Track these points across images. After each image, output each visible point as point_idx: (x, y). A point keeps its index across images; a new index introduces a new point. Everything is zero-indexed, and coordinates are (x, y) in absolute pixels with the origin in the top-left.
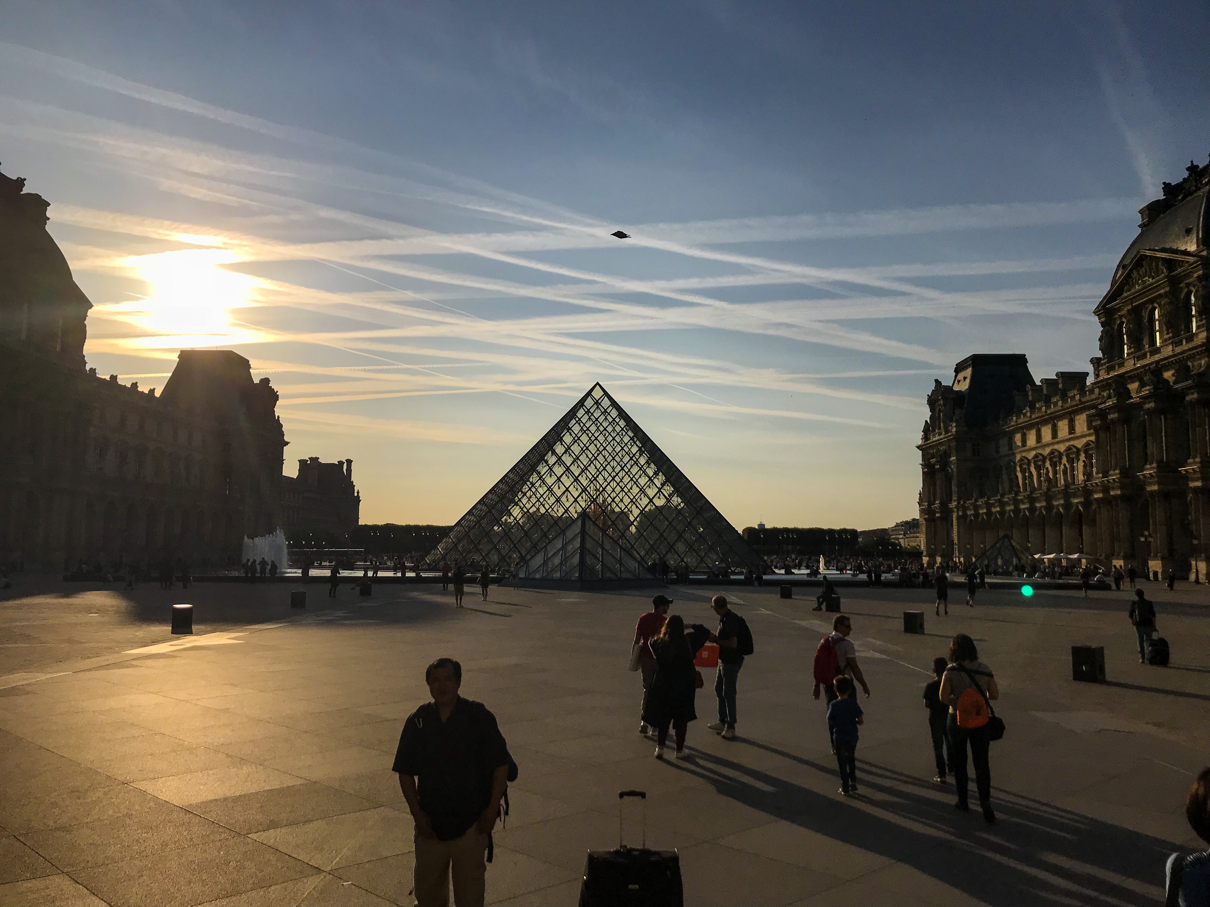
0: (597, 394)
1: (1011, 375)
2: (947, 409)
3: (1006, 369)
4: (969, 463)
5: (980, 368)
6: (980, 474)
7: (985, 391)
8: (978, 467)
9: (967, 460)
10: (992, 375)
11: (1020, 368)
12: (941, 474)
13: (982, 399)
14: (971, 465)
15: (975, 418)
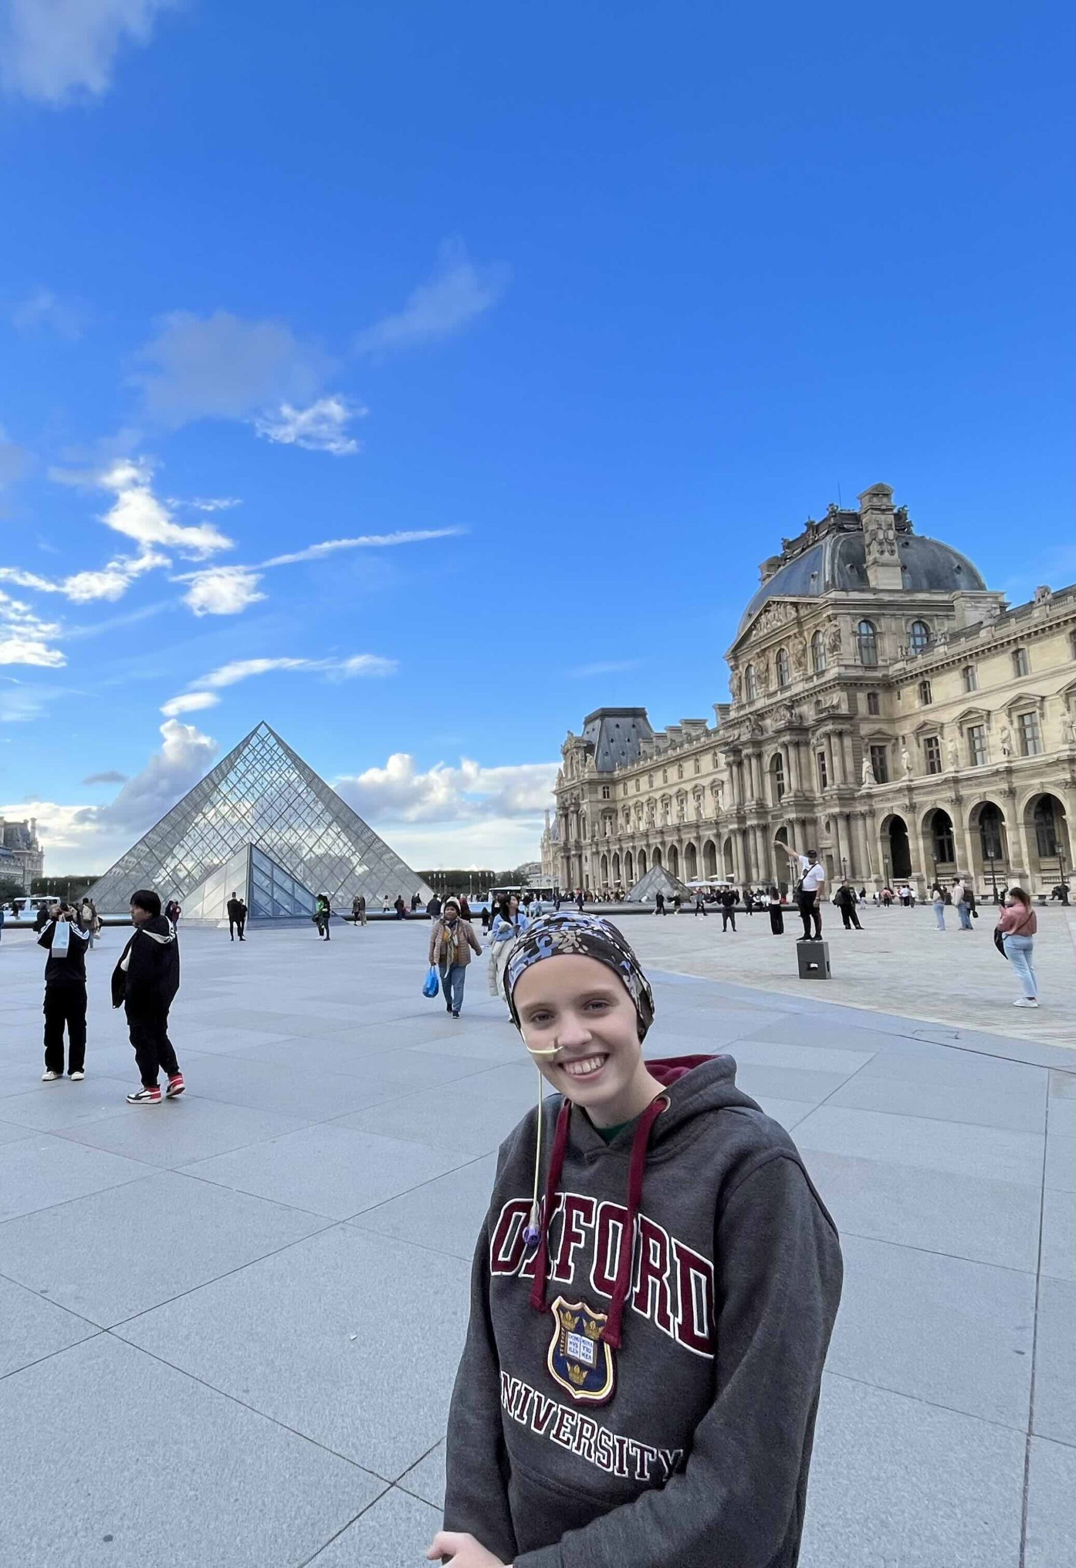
1: (634, 726)
2: (580, 756)
3: (629, 720)
4: (600, 805)
5: (607, 719)
6: (609, 814)
7: (612, 741)
8: (608, 808)
9: (599, 802)
10: (618, 726)
11: (640, 720)
12: (575, 815)
13: (609, 747)
14: (602, 806)
15: (604, 764)
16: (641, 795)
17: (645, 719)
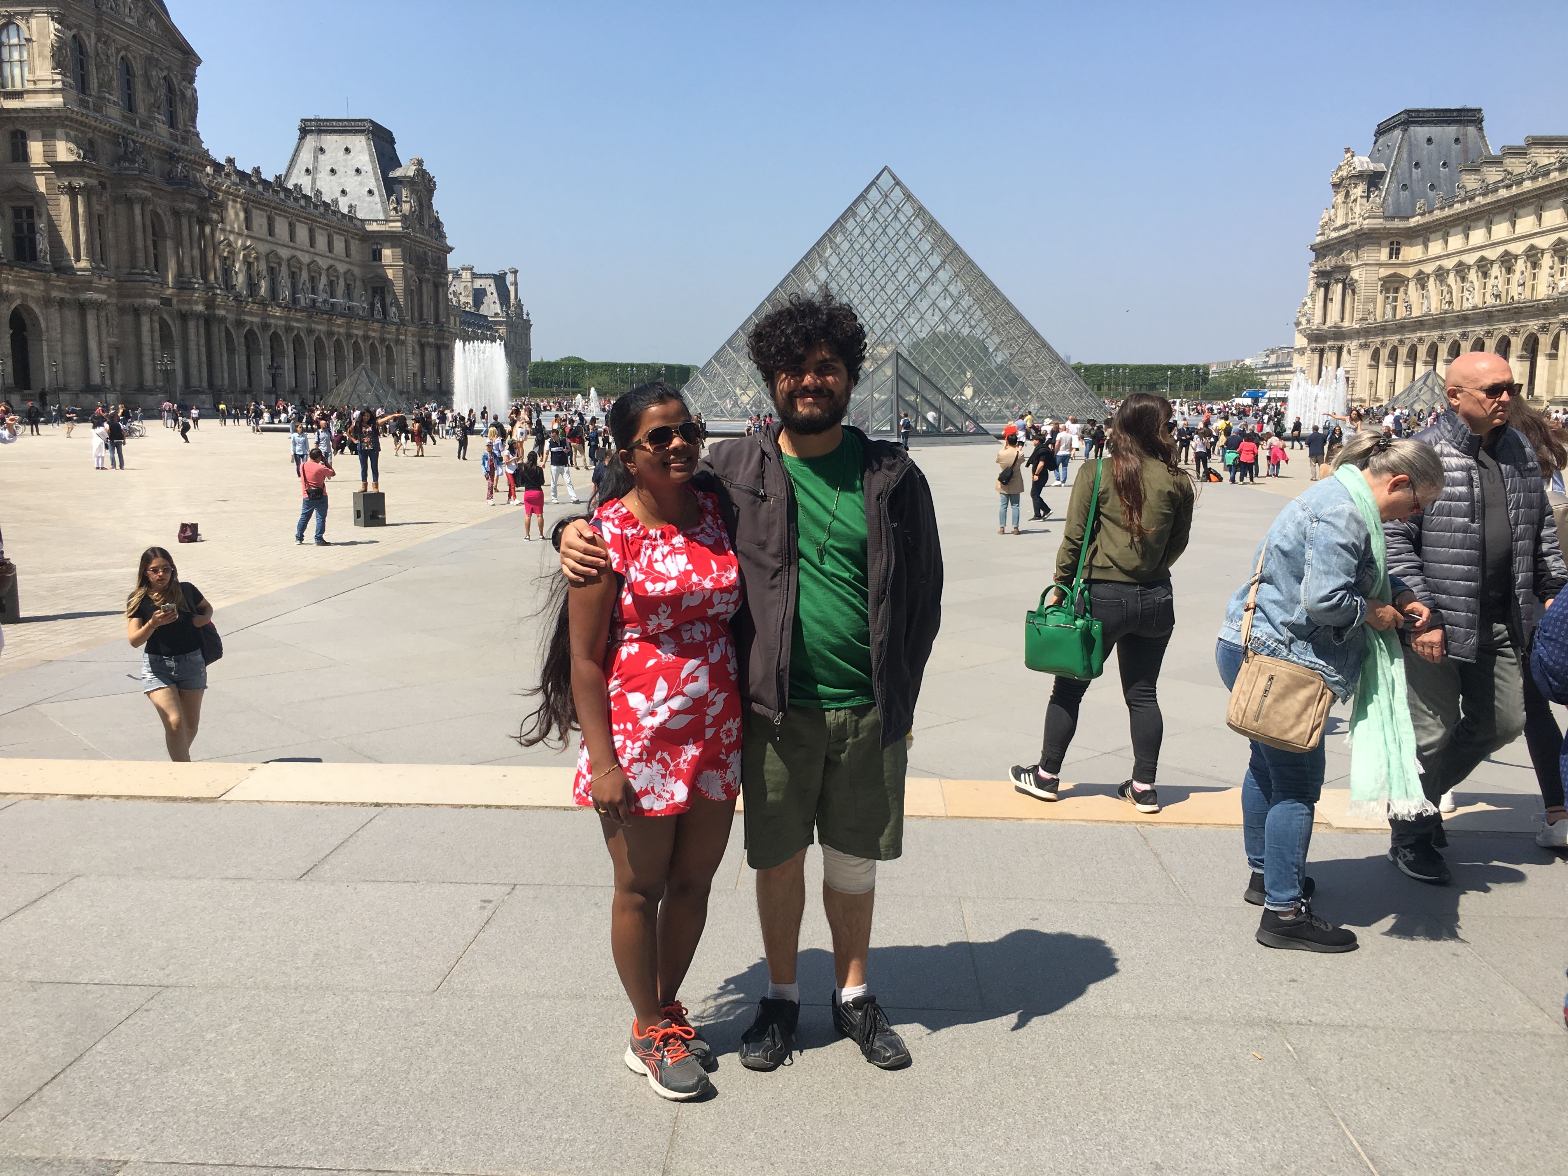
0: (886, 181)
1: (1457, 140)
2: (1358, 191)
3: (1452, 130)
4: (1381, 270)
5: (1413, 129)
6: (1396, 285)
7: (1417, 165)
8: (1394, 275)
9: (1380, 265)
10: (1429, 141)
11: (1471, 130)
12: (1340, 285)
13: (1411, 176)
14: (1384, 272)
15: (1397, 202)
16: (1448, 256)
17: (1481, 129)
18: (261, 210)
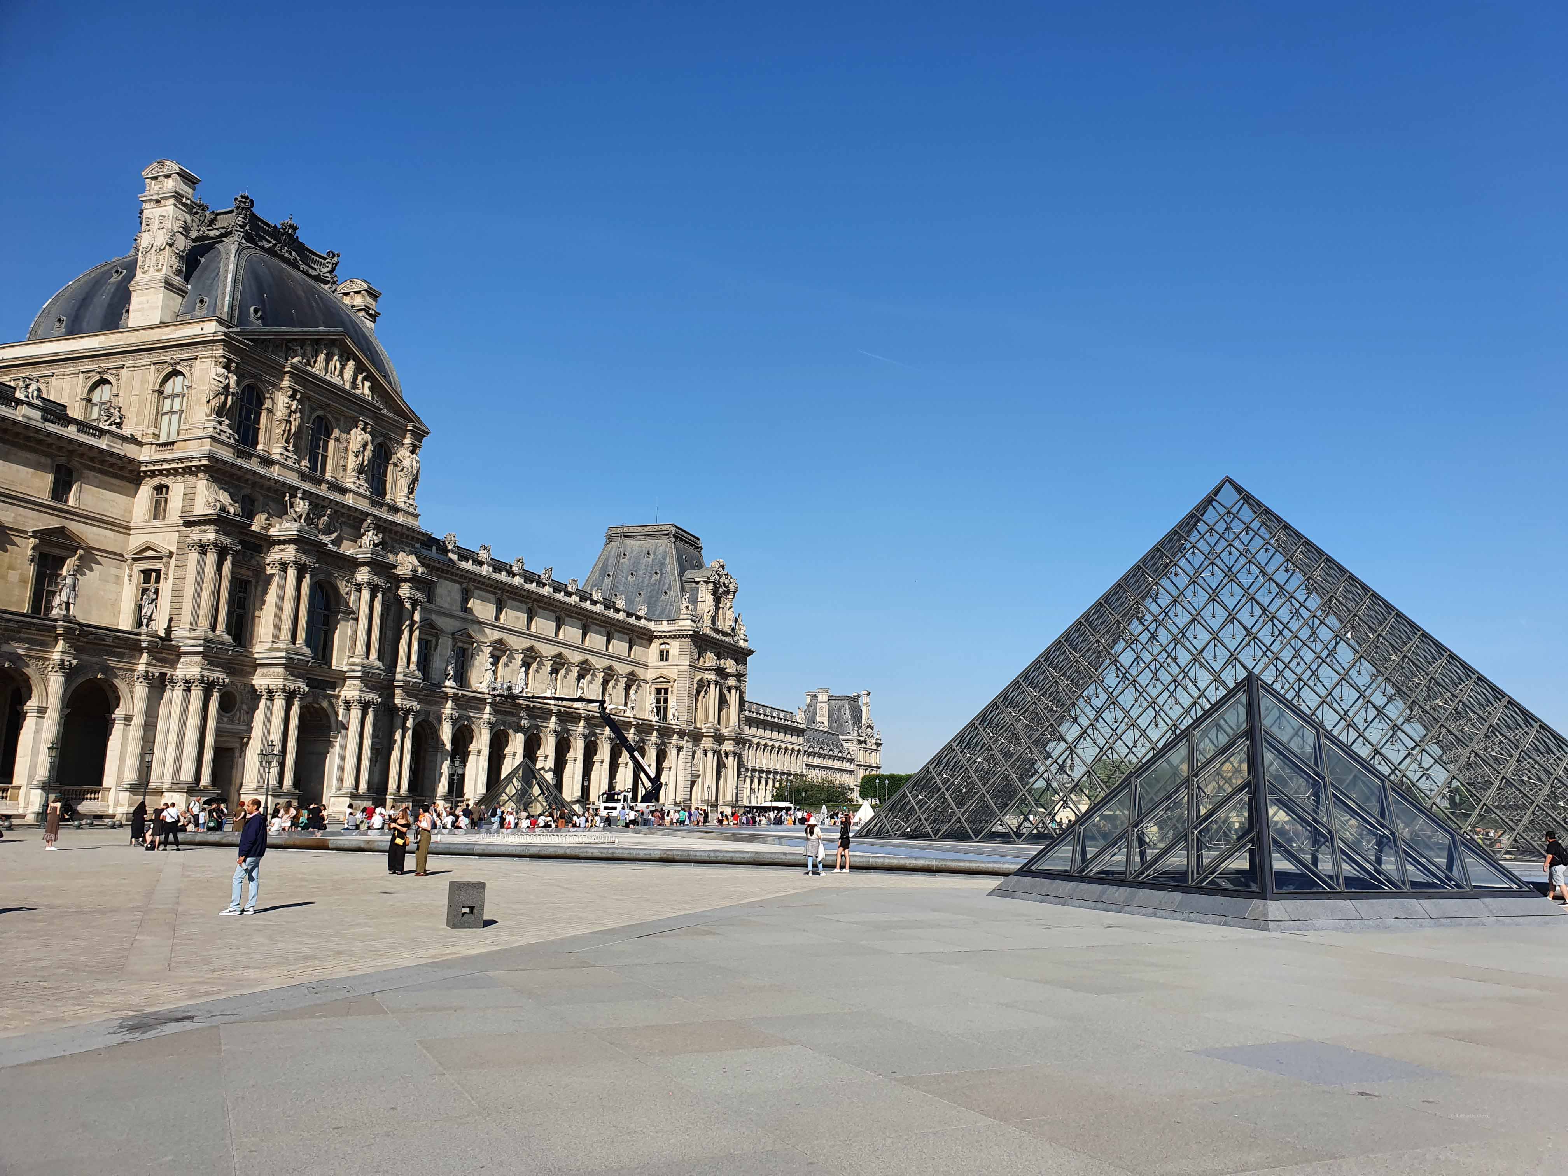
18: (521, 602)
